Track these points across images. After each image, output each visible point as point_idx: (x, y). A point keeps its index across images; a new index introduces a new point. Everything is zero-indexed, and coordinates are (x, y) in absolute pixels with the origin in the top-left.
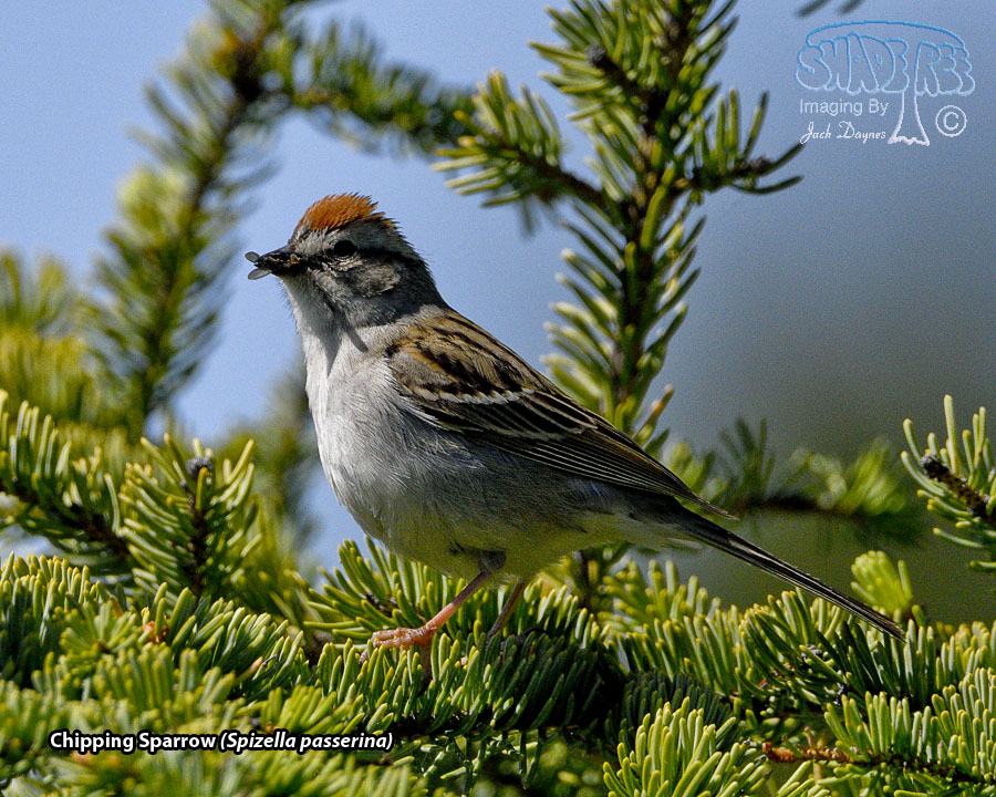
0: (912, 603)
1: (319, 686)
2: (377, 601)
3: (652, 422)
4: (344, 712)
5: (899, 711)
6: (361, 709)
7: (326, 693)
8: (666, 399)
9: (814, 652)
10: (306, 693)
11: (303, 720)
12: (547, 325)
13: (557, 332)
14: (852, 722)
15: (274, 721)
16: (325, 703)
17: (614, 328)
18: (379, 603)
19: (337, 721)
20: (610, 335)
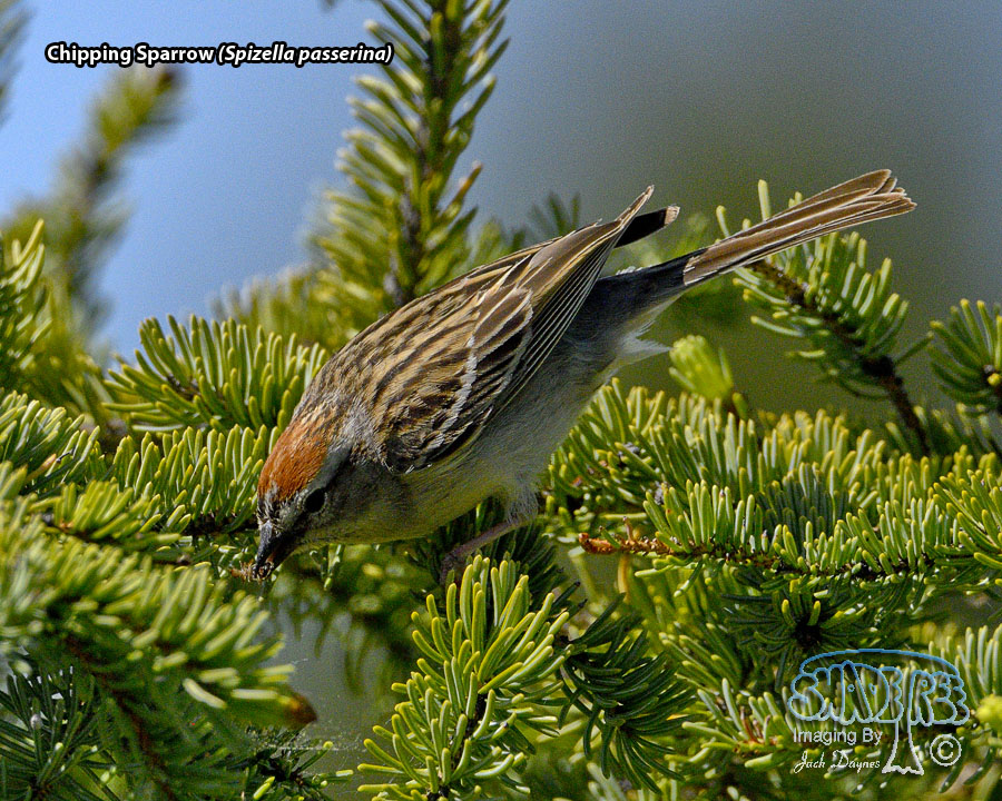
0: (732, 391)
1: (115, 482)
2: (178, 382)
3: (459, 199)
4: (141, 510)
5: (721, 500)
6: (157, 510)
7: (122, 489)
8: (474, 176)
9: (631, 450)
10: (101, 489)
11: (97, 517)
12: (350, 99)
13: (360, 106)
14: (672, 512)
15: (67, 518)
16: (121, 499)
17: (420, 102)
18: (180, 386)
19: (132, 517)
20: (416, 109)
